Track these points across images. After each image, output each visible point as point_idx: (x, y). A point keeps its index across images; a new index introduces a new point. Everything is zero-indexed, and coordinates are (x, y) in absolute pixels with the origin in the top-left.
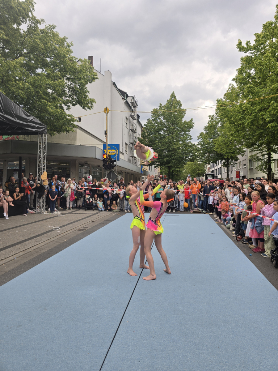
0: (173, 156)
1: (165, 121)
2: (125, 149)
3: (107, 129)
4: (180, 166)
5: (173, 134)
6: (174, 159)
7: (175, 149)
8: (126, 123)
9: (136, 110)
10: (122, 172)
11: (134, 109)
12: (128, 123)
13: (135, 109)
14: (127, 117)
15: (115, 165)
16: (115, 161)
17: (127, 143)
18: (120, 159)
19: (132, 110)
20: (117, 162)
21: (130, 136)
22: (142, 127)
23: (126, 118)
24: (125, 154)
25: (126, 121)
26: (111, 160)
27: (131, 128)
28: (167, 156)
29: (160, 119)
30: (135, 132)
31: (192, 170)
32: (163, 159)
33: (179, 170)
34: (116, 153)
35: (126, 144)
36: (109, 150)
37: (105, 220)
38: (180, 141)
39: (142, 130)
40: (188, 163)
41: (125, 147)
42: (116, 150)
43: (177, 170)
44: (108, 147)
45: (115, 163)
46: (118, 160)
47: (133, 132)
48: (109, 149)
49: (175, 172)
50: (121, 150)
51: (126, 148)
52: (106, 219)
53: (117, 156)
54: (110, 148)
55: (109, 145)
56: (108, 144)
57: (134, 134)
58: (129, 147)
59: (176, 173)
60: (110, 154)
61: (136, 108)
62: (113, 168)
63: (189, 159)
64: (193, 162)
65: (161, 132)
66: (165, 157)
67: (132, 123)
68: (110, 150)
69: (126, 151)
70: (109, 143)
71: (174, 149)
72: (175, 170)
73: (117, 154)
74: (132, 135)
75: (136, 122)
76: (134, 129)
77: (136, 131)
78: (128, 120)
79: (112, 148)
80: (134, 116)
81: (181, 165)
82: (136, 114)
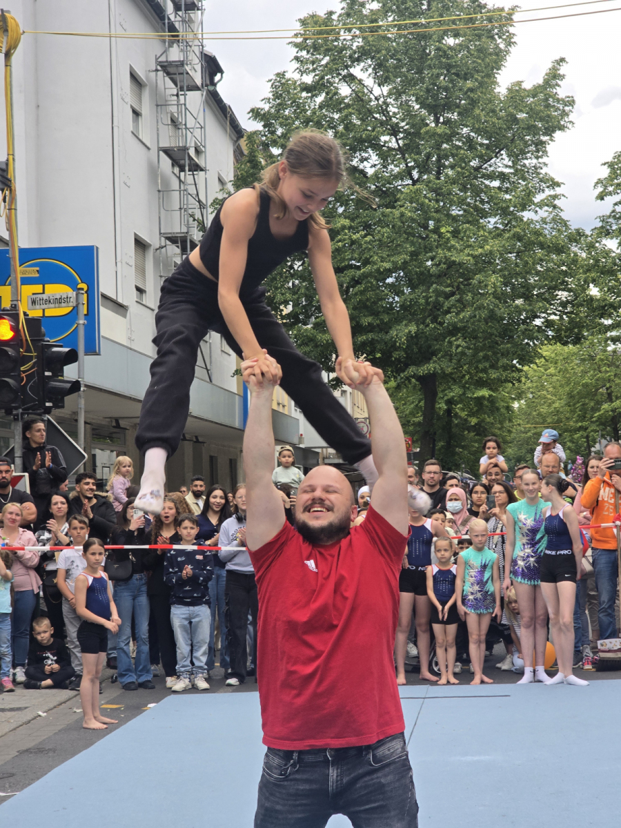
0: (448, 312)
1: (386, 89)
2: (130, 279)
3: (11, 153)
4: (494, 375)
5: (439, 173)
6: (454, 330)
7: (460, 264)
8: (136, 113)
9: (195, 26)
10: (118, 426)
11: (183, 21)
12: (146, 109)
13: (188, 22)
14: (141, 74)
15: (76, 386)
16: (72, 357)
17: (145, 237)
18: (104, 347)
19: (172, 28)
20: (87, 361)
21: (163, 192)
22: (236, 130)
23: (134, 77)
24: (134, 309)
25: (130, 99)
26: (43, 349)
27: (165, 144)
28: (408, 311)
29: (350, 78)
30: (195, 168)
31: (571, 396)
32: (385, 328)
33: (491, 400)
34: (76, 308)
35: (140, 244)
36: (28, 291)
37: (21, 753)
38: (484, 215)
39: (238, 153)
40: (547, 350)
41: (132, 262)
42: (74, 286)
43: (479, 400)
44: (19, 269)
45: (70, 372)
46: (92, 350)
47: (182, 169)
48: (26, 281)
49: (463, 414)
50: (106, 285)
51: (141, 271)
52: (31, 744)
53: (81, 322)
54: (33, 272)
55: (28, 255)
56: (22, 251)
57: (190, 179)
58: (157, 262)
59: (474, 421)
60: (35, 313)
61: (196, 15)
62: (59, 404)
63: (549, 324)
64: (575, 343)
65: (363, 160)
66: (398, 320)
67: (174, 109)
68: (39, 288)
69: (140, 290)
70: (25, 240)
71: (451, 264)
72: (462, 398)
73: (84, 310)
74: (175, 184)
75: (195, 100)
76: (185, 149)
77: (201, 162)
78: (146, 94)
79: (47, 276)
80: (182, 64)
81: (505, 368)
82: (197, 50)
